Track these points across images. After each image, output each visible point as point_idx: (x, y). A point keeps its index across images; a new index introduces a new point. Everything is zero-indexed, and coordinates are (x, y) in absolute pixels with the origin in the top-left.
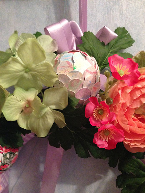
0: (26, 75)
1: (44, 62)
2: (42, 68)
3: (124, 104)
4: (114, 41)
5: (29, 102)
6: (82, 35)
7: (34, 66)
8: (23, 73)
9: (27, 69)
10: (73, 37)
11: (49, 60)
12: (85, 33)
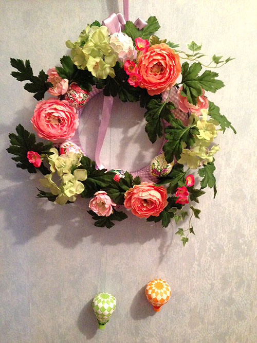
0: (95, 49)
1: (104, 41)
2: (103, 45)
3: (144, 65)
4: (147, 27)
5: (97, 63)
6: (125, 23)
7: (99, 44)
8: (93, 47)
9: (96, 45)
10: (120, 25)
11: (106, 40)
12: (127, 22)
